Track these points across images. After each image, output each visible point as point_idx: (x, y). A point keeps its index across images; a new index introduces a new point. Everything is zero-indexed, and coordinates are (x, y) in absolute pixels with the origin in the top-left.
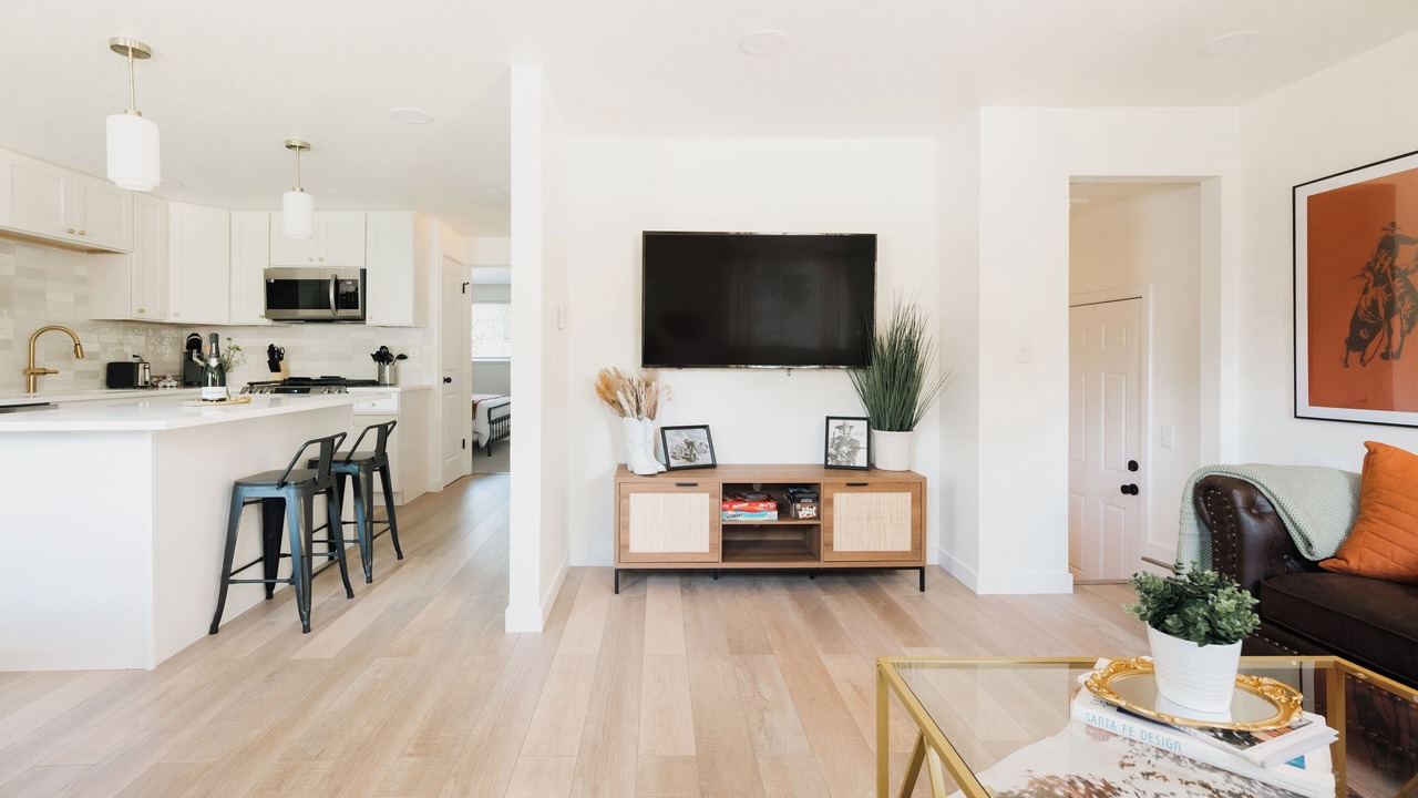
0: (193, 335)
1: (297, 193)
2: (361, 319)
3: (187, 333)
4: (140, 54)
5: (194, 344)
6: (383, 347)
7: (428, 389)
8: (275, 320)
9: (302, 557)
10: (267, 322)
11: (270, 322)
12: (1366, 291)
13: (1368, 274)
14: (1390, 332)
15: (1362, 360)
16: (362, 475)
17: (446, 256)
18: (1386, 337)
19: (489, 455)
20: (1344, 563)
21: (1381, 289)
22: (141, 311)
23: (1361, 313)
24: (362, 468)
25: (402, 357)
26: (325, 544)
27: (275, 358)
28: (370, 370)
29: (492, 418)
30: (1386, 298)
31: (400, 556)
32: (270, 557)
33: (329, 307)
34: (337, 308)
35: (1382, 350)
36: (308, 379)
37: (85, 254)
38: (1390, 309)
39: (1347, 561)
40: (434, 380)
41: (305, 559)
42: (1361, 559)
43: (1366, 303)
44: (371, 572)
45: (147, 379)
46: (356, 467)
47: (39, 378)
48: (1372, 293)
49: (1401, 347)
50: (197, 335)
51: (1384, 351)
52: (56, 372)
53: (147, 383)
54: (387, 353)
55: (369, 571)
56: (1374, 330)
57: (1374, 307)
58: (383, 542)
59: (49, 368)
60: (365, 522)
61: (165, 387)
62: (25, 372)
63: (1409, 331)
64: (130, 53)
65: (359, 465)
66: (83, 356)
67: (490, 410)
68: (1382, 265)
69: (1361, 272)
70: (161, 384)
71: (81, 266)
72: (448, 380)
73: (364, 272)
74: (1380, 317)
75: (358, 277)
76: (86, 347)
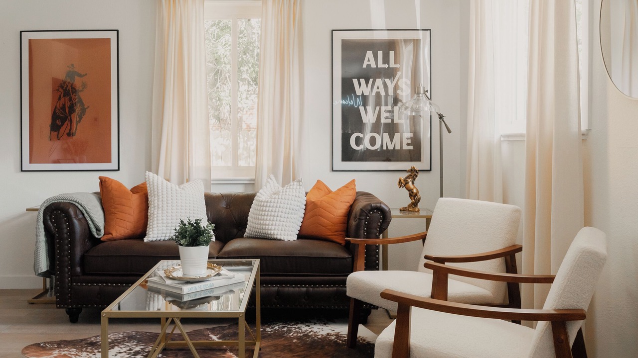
12: (60, 99)
13: (61, 90)
14: (71, 122)
15: (58, 137)
18: (69, 125)
20: (110, 235)
21: (67, 98)
23: (57, 111)
30: (69, 103)
35: (67, 131)
38: (72, 109)
39: (111, 234)
42: (116, 232)
43: (60, 105)
48: (62, 99)
49: (76, 130)
51: (68, 132)
56: (63, 121)
57: (63, 108)
63: (79, 121)
68: (67, 86)
69: (57, 88)
74: (66, 114)
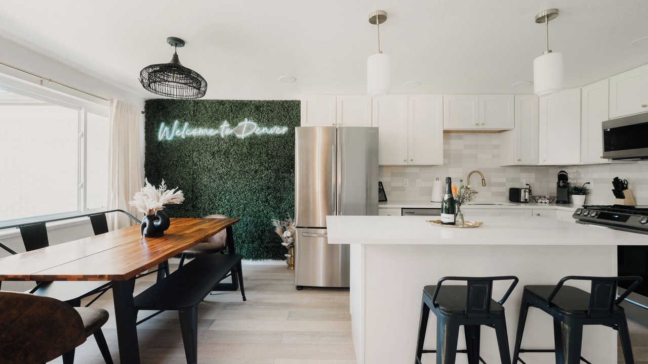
0: (561, 172)
3: (558, 171)
5: (563, 177)
8: (614, 159)
10: (606, 161)
11: (611, 161)
22: (519, 160)
26: (554, 354)
27: (619, 187)
45: (527, 197)
50: (564, 172)
52: (477, 193)
53: (526, 200)
61: (542, 202)
66: (485, 185)
70: (540, 201)
71: (495, 140)
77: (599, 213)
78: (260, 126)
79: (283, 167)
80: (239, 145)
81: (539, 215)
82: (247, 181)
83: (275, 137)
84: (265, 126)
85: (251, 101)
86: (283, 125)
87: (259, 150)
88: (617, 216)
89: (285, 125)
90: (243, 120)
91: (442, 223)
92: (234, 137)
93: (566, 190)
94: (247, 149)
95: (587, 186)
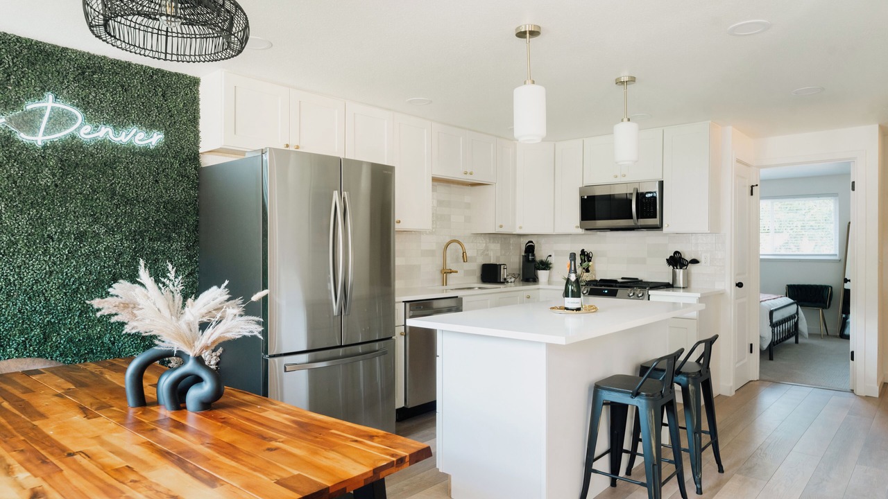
0: (530, 242)
1: (626, 122)
2: (659, 227)
3: (524, 241)
4: (534, 33)
5: (530, 249)
6: (676, 253)
7: (721, 294)
8: (587, 229)
9: (654, 465)
10: (581, 231)
11: (583, 232)
16: (691, 387)
17: (739, 161)
19: (771, 359)
22: (501, 227)
24: (690, 380)
25: (695, 261)
28: (663, 273)
29: (774, 321)
31: (721, 470)
32: (615, 451)
33: (631, 217)
34: (638, 218)
36: (615, 281)
37: (470, 187)
40: (727, 285)
41: (656, 467)
44: (700, 484)
46: (685, 379)
47: (448, 275)
50: (532, 242)
52: (457, 272)
53: (505, 279)
54: (681, 258)
55: (698, 482)
58: (708, 456)
59: (453, 269)
60: (695, 433)
62: (441, 272)
64: (528, 35)
65: (688, 377)
66: (467, 260)
67: (771, 313)
71: (468, 196)
72: (740, 285)
73: (661, 184)
75: (657, 189)
76: (469, 254)
77: (589, 289)
78: (89, 120)
79: (154, 228)
80: (23, 163)
81: (529, 297)
82: (54, 263)
83: (134, 154)
84: (107, 122)
85: (64, 50)
86: (152, 126)
87: (89, 182)
88: (606, 291)
89: (159, 128)
90: (39, 96)
91: (567, 309)
92: (8, 138)
93: (533, 265)
94: (54, 175)
95: (550, 260)
